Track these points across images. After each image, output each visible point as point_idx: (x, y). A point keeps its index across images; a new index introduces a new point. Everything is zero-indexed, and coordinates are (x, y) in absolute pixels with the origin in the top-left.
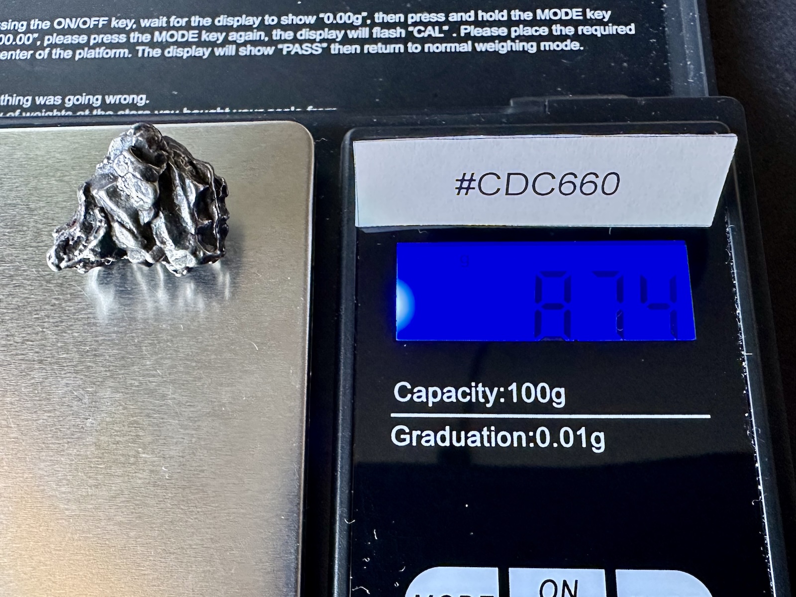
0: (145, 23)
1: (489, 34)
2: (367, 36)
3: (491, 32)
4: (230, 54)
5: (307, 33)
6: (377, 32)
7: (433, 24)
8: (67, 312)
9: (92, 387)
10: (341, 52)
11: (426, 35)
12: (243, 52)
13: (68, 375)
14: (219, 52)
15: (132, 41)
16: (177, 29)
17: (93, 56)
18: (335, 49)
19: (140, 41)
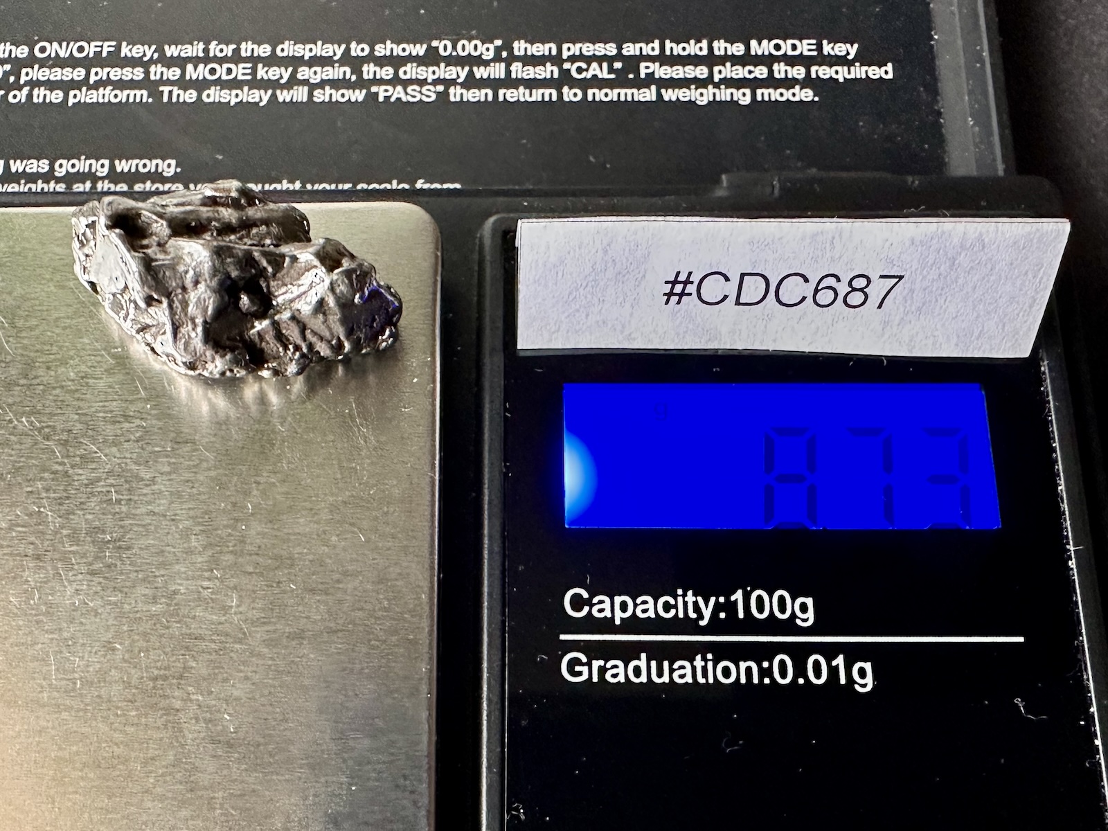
0: (171, 51)
1: (681, 76)
2: (503, 76)
3: (685, 72)
4: (299, 100)
5: (414, 69)
6: (517, 69)
7: (600, 59)
8: (76, 483)
9: (116, 596)
10: (465, 99)
11: (589, 76)
12: (320, 96)
13: (80, 577)
14: (283, 96)
15: (152, 77)
16: (221, 61)
17: (95, 100)
18: (455, 94)
19: (165, 78)
